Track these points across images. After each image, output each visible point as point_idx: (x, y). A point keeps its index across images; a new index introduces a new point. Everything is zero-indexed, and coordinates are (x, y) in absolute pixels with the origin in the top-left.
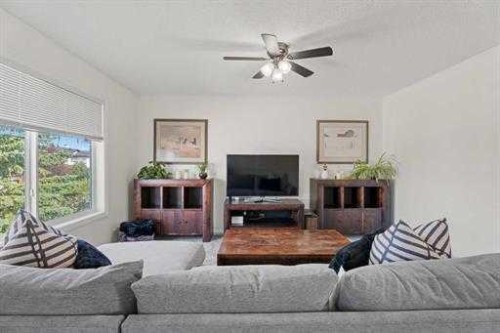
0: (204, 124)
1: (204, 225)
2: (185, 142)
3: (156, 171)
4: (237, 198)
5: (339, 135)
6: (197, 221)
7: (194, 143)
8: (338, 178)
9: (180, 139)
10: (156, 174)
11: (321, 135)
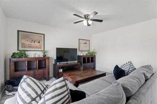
0: (43, 35)
1: (47, 74)
2: (34, 42)
3: (22, 54)
4: (58, 63)
5: (84, 43)
6: (44, 73)
7: (39, 42)
8: (85, 55)
9: (32, 40)
10: (22, 55)
11: (80, 43)
